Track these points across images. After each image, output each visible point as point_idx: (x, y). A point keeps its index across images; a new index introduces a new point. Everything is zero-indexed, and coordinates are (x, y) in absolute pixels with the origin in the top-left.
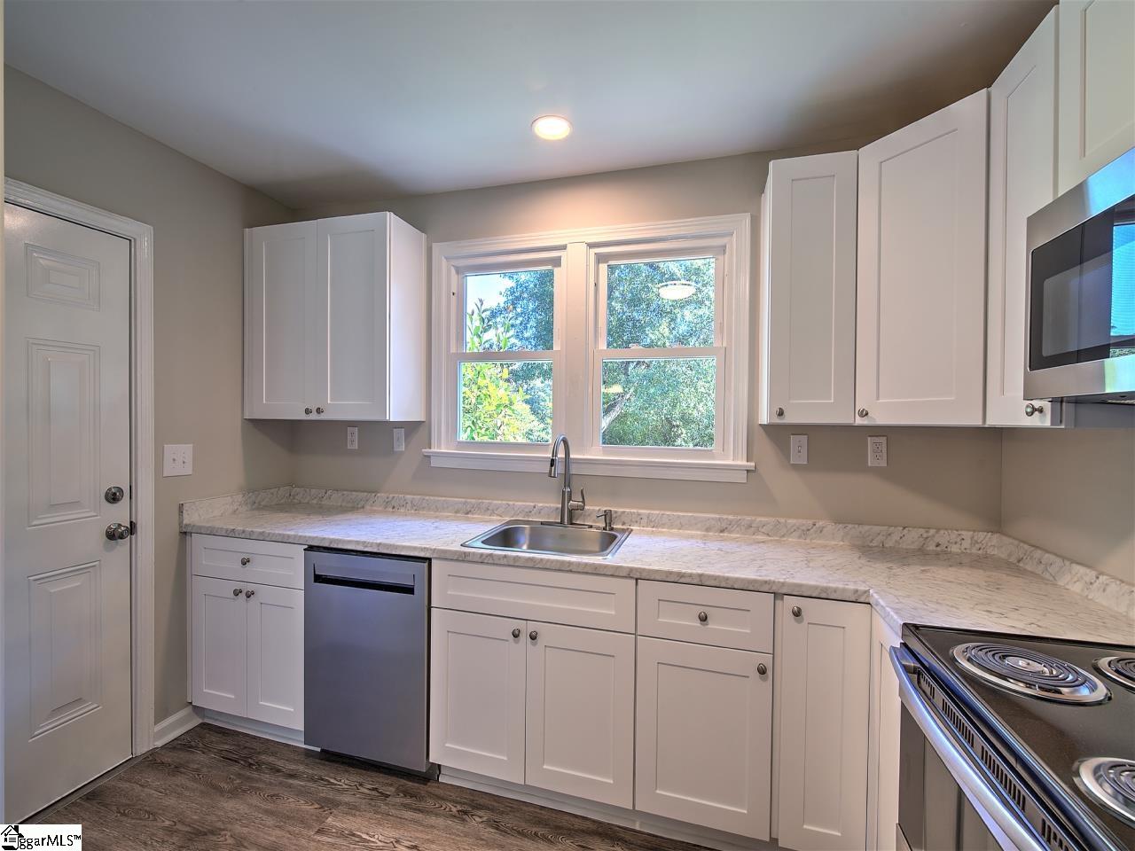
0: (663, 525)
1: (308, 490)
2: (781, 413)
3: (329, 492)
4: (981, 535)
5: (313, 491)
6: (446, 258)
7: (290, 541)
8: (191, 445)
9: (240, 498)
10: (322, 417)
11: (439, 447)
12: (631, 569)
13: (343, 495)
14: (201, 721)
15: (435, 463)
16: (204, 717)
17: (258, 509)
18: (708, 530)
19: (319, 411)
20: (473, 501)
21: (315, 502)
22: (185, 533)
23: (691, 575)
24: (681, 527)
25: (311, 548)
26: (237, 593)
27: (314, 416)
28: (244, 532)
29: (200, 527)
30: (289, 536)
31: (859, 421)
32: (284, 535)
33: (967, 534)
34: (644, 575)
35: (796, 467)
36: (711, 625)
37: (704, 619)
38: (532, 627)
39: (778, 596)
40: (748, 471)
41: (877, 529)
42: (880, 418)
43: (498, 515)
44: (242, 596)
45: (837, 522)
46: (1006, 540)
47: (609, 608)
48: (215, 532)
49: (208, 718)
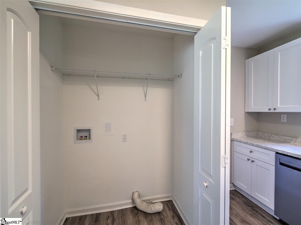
1: (264, 133)
3: (273, 135)
5: (266, 134)
7: (268, 149)
8: (233, 119)
9: (244, 133)
10: (276, 111)
13: (279, 137)
14: (235, 189)
16: (235, 188)
17: (248, 137)
19: (275, 109)
21: (267, 137)
22: (232, 140)
25: (277, 153)
26: (248, 160)
27: (272, 111)
28: (251, 143)
29: (237, 140)
30: (268, 148)
32: (266, 147)
44: (250, 161)
48: (241, 142)
49: (236, 189)
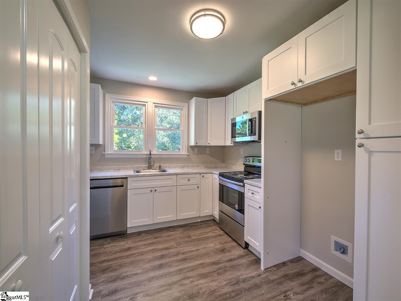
0: (171, 168)
2: (197, 143)
4: (222, 164)
6: (110, 99)
11: (108, 151)
12: (176, 173)
15: (106, 156)
18: (180, 168)
20: (121, 166)
23: (187, 173)
24: (175, 167)
31: (208, 145)
33: (220, 164)
34: (178, 174)
35: (196, 154)
36: (190, 181)
37: (189, 180)
38: (155, 189)
39: (200, 174)
40: (188, 155)
41: (208, 164)
42: (211, 144)
43: (129, 169)
45: (202, 164)
46: (225, 164)
47: (171, 182)
